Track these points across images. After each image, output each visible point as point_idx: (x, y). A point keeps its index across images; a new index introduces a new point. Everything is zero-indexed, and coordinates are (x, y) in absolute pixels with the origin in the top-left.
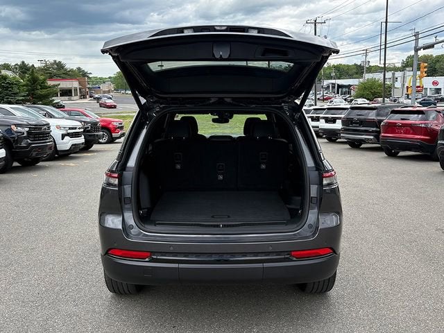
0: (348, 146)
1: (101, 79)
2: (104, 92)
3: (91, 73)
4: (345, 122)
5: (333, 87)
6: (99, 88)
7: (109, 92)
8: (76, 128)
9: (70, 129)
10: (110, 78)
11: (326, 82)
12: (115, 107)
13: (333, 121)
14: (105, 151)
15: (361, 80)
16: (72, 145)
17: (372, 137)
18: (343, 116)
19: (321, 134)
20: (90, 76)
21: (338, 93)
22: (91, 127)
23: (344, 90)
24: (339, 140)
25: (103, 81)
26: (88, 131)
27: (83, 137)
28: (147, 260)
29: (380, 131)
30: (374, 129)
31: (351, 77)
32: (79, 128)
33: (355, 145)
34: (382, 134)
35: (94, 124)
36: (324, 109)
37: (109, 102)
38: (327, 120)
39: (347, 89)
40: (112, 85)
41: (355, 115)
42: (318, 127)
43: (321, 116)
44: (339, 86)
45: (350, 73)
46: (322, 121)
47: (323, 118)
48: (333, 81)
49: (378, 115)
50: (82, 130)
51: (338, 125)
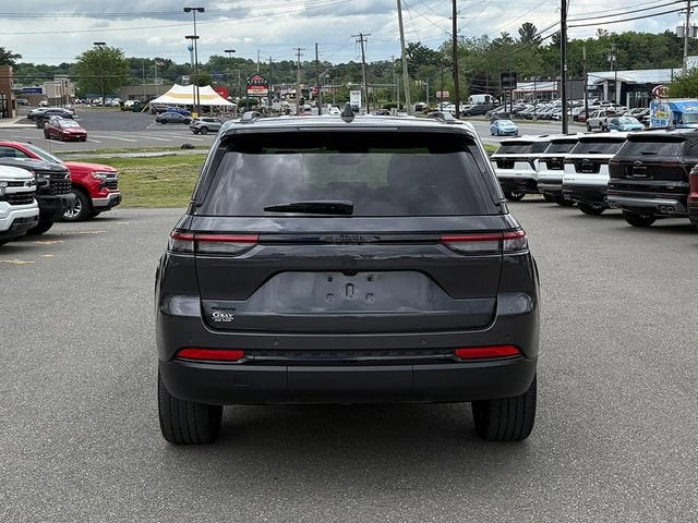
0: (625, 224)
1: (43, 68)
2: (52, 102)
3: (18, 56)
4: (618, 169)
5: (612, 90)
6: (40, 91)
7: (63, 101)
8: (21, 184)
9: (10, 184)
10: (64, 66)
11: (593, 79)
12: (82, 138)
13: (593, 167)
14: (80, 236)
15: (678, 72)
16: (16, 220)
17: (674, 202)
18: (611, 156)
19: (567, 197)
20: (18, 62)
21: (623, 103)
22: (51, 182)
23: (638, 95)
24: (606, 212)
25: (47, 73)
26: (45, 192)
27: (36, 203)
28: (239, 362)
29: (689, 188)
30: (680, 184)
31: (656, 63)
32: (29, 184)
33: (641, 220)
34: (693, 195)
35: (57, 175)
36: (574, 141)
37: (70, 126)
38: (581, 166)
39: (646, 95)
40: (72, 85)
41: (637, 155)
42: (560, 182)
43: (567, 156)
44: (628, 87)
45: (654, 54)
46: (570, 167)
47: (572, 161)
48: (610, 75)
49: (687, 153)
50: (34, 188)
51: (603, 177)
